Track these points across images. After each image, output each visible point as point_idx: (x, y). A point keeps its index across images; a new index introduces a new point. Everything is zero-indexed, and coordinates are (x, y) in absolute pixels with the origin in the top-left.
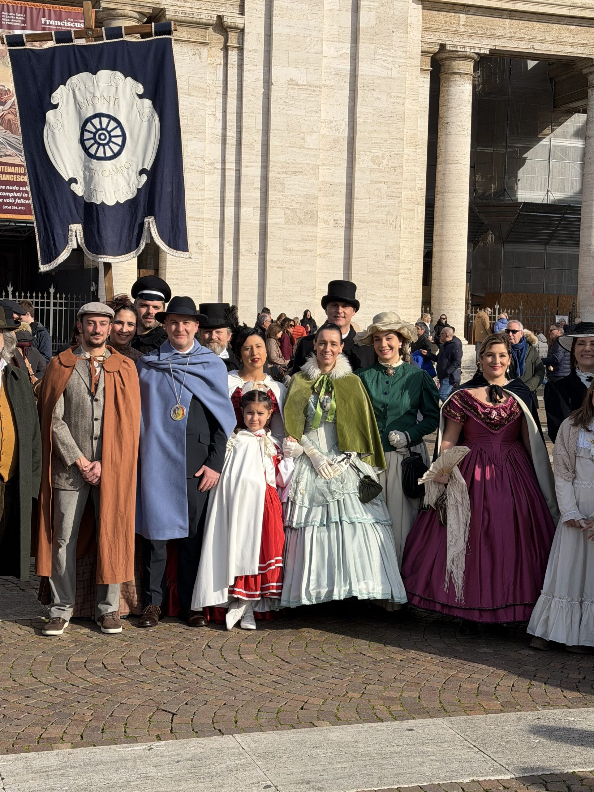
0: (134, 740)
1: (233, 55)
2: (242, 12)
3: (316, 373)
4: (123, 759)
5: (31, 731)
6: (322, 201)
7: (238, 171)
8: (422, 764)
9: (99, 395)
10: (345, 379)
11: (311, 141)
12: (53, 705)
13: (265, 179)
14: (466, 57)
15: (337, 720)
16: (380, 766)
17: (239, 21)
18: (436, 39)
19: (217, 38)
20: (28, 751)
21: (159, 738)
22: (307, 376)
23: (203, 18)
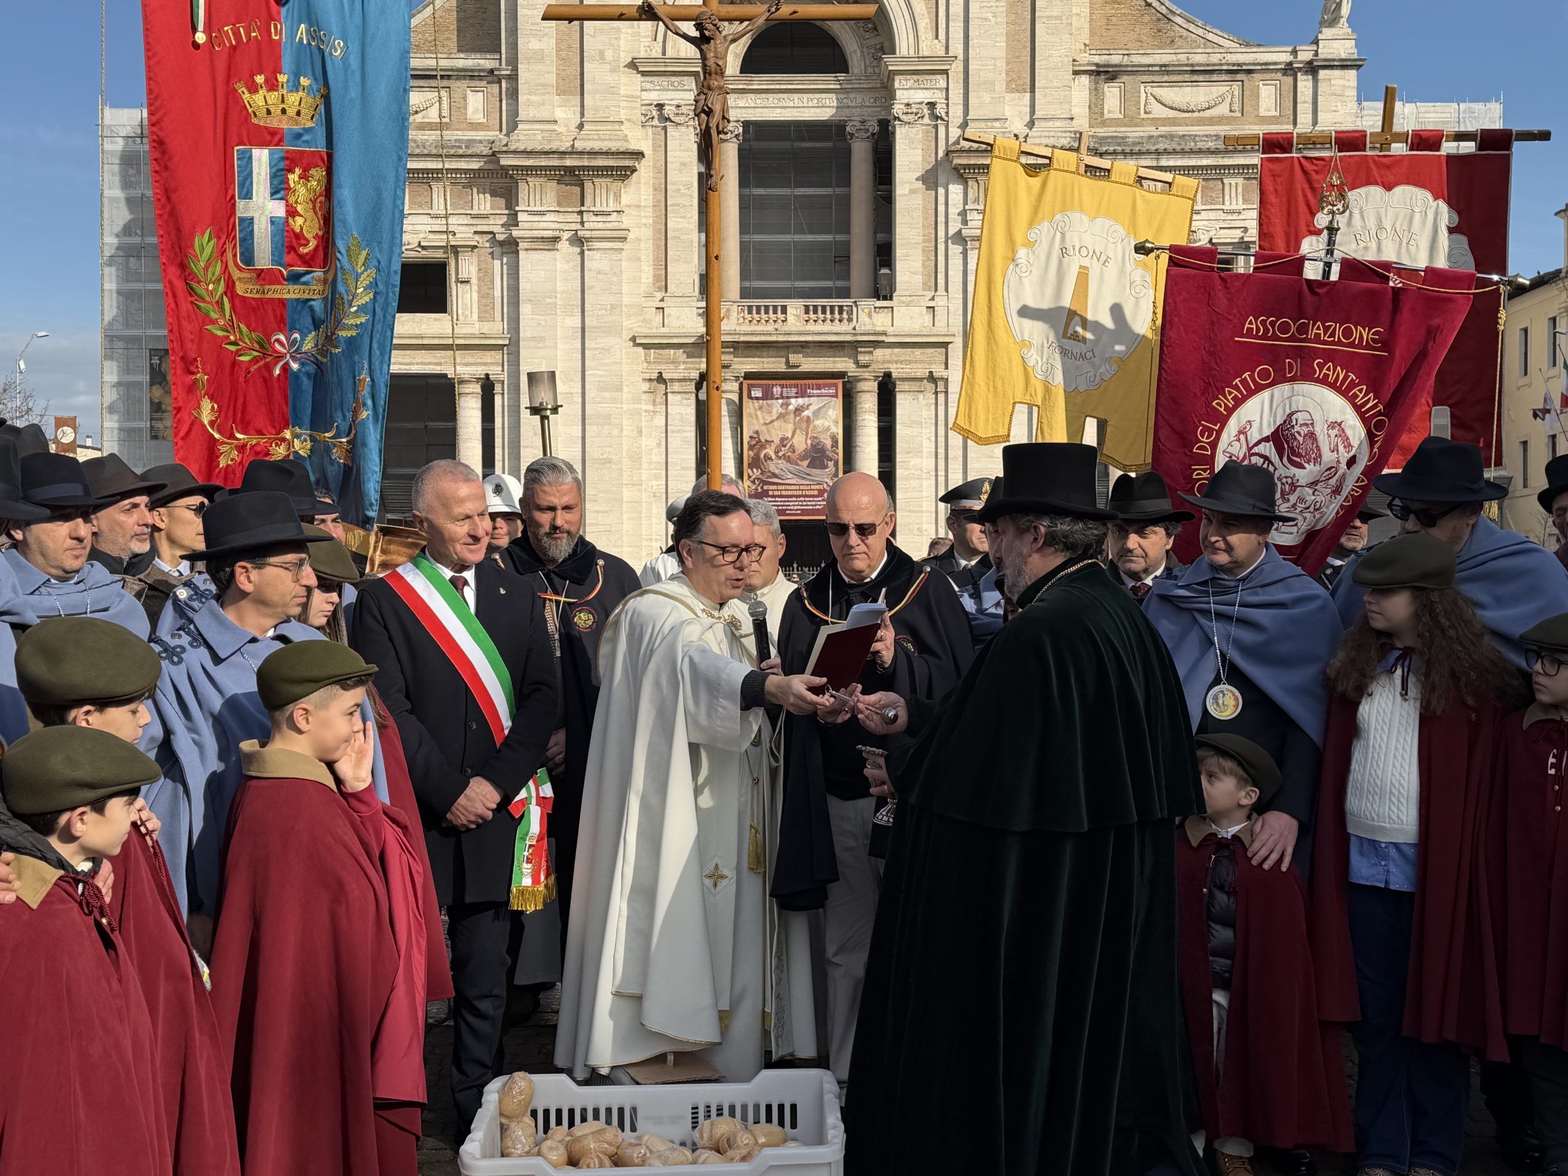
1: (941, 397)
2: (947, 368)
7: (946, 476)
17: (944, 374)
19: (930, 386)
23: (919, 375)
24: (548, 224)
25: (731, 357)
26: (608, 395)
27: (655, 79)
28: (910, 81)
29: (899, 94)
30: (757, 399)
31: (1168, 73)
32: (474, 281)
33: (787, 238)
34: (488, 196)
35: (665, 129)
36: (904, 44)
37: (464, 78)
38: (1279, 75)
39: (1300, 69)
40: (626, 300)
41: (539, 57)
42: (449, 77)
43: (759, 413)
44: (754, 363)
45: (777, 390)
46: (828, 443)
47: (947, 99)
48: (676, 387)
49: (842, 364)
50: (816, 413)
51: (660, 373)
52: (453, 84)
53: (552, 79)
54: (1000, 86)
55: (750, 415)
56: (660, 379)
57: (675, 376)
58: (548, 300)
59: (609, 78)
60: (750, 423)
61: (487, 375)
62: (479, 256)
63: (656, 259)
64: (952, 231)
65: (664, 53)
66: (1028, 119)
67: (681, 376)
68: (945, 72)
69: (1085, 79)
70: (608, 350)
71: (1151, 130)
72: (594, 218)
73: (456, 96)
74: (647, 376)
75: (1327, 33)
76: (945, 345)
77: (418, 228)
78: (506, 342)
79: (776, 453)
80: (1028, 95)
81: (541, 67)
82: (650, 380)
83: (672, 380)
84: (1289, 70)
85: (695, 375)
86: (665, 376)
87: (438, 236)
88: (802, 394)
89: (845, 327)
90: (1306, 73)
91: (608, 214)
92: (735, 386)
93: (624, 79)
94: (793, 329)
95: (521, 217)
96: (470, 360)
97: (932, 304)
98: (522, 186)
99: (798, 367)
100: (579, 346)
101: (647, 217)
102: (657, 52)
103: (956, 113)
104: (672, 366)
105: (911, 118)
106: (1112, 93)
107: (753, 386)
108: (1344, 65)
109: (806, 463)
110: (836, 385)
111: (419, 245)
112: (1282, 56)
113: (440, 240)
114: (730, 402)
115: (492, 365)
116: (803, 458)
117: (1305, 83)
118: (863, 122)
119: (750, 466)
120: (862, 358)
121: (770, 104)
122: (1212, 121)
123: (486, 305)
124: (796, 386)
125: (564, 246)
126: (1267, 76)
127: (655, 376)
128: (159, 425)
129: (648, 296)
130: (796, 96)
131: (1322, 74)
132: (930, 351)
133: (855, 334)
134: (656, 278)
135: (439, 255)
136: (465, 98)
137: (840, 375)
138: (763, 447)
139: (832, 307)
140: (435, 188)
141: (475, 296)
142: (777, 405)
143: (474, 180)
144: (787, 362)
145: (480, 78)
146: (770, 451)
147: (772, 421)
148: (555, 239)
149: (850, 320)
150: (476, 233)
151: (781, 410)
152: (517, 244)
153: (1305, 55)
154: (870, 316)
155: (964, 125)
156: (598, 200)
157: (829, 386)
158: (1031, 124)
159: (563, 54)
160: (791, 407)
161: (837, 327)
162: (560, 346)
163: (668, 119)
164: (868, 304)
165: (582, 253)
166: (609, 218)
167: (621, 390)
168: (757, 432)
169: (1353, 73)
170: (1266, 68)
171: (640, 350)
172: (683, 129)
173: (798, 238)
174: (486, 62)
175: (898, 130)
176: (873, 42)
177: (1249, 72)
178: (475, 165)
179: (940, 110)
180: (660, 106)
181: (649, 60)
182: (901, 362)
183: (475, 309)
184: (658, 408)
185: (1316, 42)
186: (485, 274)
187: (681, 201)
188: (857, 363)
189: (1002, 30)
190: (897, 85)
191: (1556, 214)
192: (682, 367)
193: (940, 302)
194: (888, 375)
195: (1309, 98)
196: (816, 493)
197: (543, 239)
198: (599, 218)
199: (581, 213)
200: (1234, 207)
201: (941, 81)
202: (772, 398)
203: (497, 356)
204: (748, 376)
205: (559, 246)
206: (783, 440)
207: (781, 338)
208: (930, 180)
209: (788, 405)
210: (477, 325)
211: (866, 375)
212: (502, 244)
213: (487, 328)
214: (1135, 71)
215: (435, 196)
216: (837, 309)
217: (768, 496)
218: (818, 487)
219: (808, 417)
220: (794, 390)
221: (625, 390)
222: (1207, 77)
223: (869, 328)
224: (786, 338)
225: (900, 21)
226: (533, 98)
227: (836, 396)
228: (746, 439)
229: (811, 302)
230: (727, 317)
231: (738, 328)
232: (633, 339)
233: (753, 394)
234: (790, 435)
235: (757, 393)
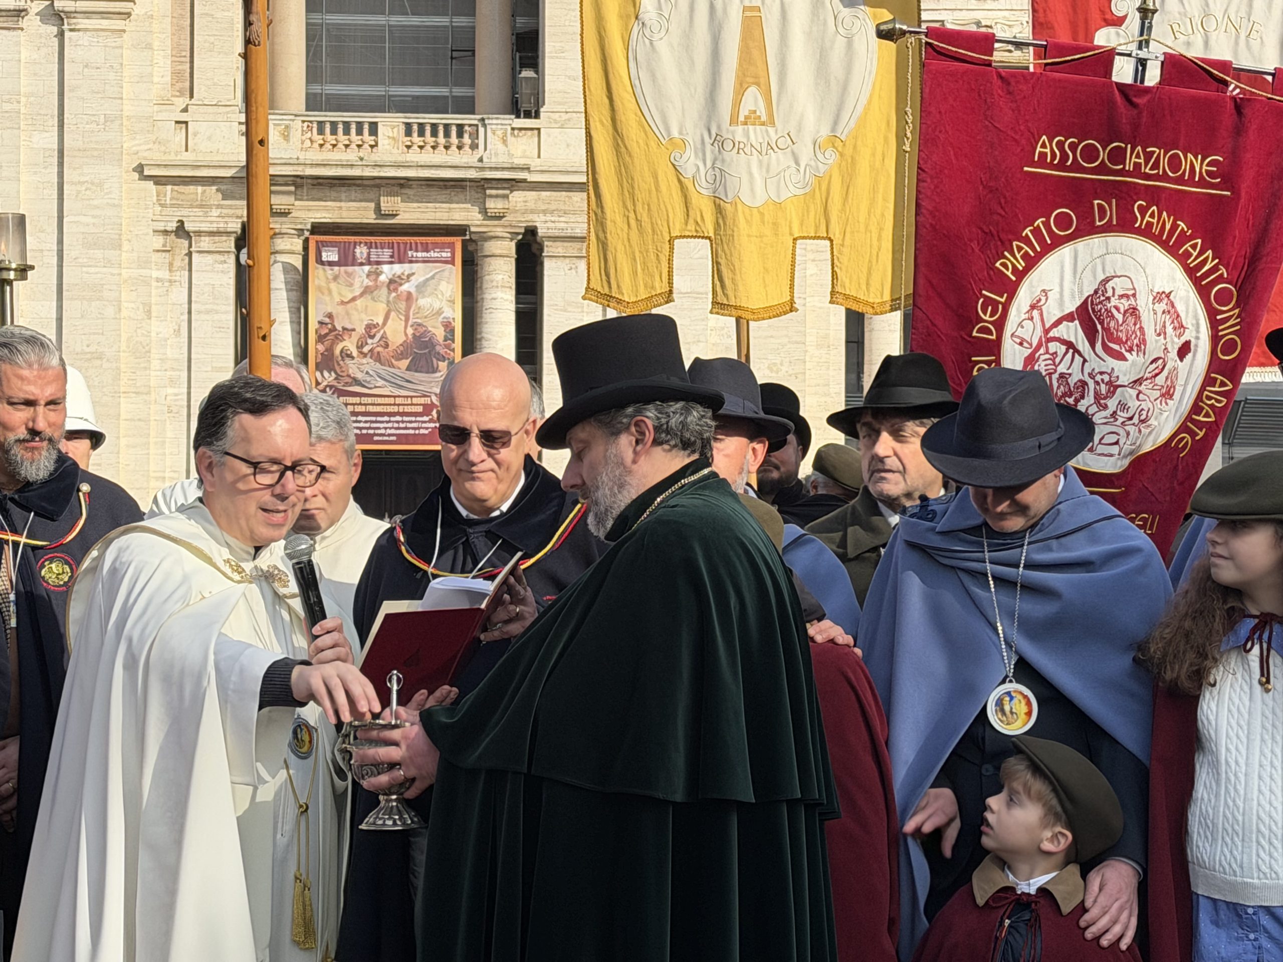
23: (579, 232)
25: (291, 199)
26: (98, 254)
30: (331, 264)
33: (379, 20)
40: (128, 109)
43: (333, 286)
44: (326, 209)
45: (361, 252)
46: (439, 333)
48: (205, 243)
49: (462, 213)
50: (421, 287)
51: (181, 222)
55: (319, 289)
56: (181, 231)
57: (205, 227)
58: (7, 107)
60: (319, 301)
63: (176, 47)
67: (213, 227)
70: (100, 185)
74: (161, 226)
79: (360, 347)
82: (166, 232)
83: (199, 233)
85: (234, 226)
86: (188, 226)
88: (400, 258)
89: (467, 157)
92: (297, 244)
94: (388, 158)
99: (394, 216)
100: (54, 178)
104: (198, 212)
107: (325, 244)
109: (405, 363)
110: (452, 246)
114: (288, 268)
116: (400, 356)
120: (493, 205)
124: (391, 246)
125: (31, 22)
127: (172, 226)
129: (165, 103)
133: (482, 169)
134: (176, 74)
137: (459, 230)
138: (339, 338)
139: (447, 127)
144: (378, 209)
146: (350, 345)
147: (354, 299)
148: (19, 13)
149: (474, 147)
151: (367, 282)
154: (505, 142)
157: (442, 246)
160: (383, 278)
161: (454, 157)
162: (23, 178)
164: (501, 123)
165: (61, 34)
167: (120, 247)
168: (330, 316)
171: (150, 184)
173: (397, 20)
182: (552, 212)
184: (177, 276)
188: (484, 211)
192: (215, 212)
194: (531, 232)
196: (420, 409)
202: (354, 262)
204: (317, 229)
205: (24, 23)
206: (369, 327)
207: (368, 172)
209: (378, 274)
211: (499, 231)
216: (454, 131)
218: (422, 401)
219: (409, 294)
220: (387, 252)
221: (126, 246)
223: (502, 159)
224: (375, 173)
227: (452, 262)
228: (313, 326)
229: (415, 119)
230: (286, 137)
231: (304, 156)
232: (140, 169)
233: (325, 256)
234: (380, 321)
235: (330, 255)
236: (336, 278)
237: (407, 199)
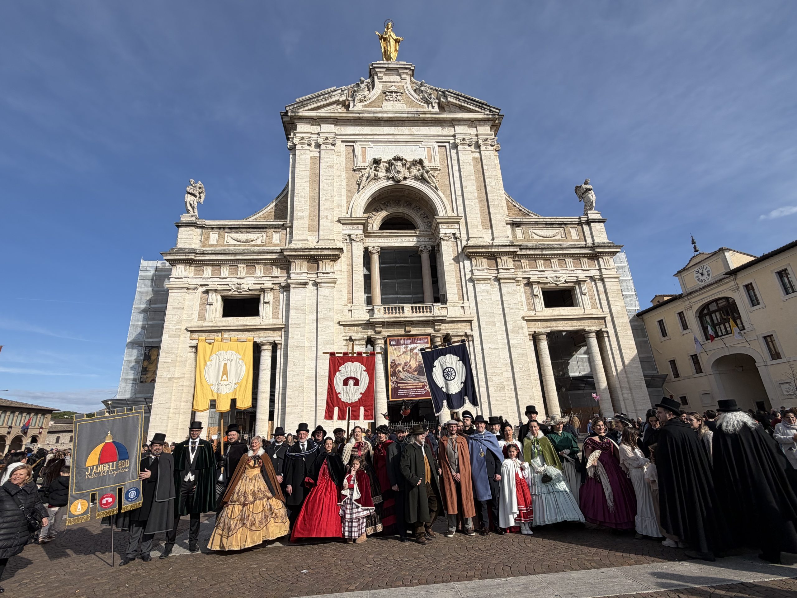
0: (499, 577)
1: (471, 343)
2: (472, 330)
3: (532, 437)
4: (498, 584)
5: (462, 573)
6: (505, 383)
7: (477, 377)
8: (613, 586)
9: (456, 451)
10: (542, 438)
11: (499, 365)
12: (467, 564)
13: (486, 378)
14: (543, 334)
15: (573, 570)
16: (597, 587)
17: (471, 333)
18: (533, 330)
19: (466, 339)
20: (464, 581)
21: (508, 576)
22: (529, 439)
23: (461, 334)
24: (303, 278)
25: (381, 329)
27: (348, 226)
28: (445, 226)
29: (441, 230)
30: (394, 345)
31: (538, 224)
32: (271, 302)
33: (395, 296)
34: (279, 269)
35: (351, 243)
36: (441, 213)
37: (272, 228)
38: (576, 226)
39: (583, 223)
40: (336, 307)
41: (302, 218)
42: (266, 228)
43: (395, 351)
44: (391, 331)
45: (402, 341)
47: (460, 231)
48: (358, 342)
49: (429, 330)
51: (351, 337)
52: (268, 230)
53: (307, 226)
54: (480, 227)
55: (391, 353)
56: (351, 339)
57: (357, 338)
58: (302, 308)
59: (330, 225)
60: (391, 356)
61: (274, 341)
62: (274, 293)
63: (348, 291)
64: (468, 278)
65: (351, 216)
66: (491, 238)
67: (360, 338)
68: (458, 223)
69: (509, 226)
70: (328, 327)
71: (535, 243)
72: (323, 275)
73: (269, 234)
74: (345, 338)
75: (589, 212)
76: (470, 321)
77: (248, 282)
78: (283, 326)
79: (403, 369)
80: (490, 230)
81: (302, 222)
82: (346, 340)
83: (356, 340)
84: (580, 224)
85: (366, 337)
86: (353, 338)
87: (257, 285)
88: (413, 343)
89: (429, 314)
90: (586, 224)
91: (328, 273)
92: (383, 342)
93: (335, 226)
94: (408, 316)
95: (292, 275)
96: (268, 335)
97: (463, 305)
98: (293, 264)
99: (410, 332)
100: (315, 327)
101: (345, 275)
102: (348, 216)
103: (464, 236)
104: (356, 334)
105: (446, 238)
106: (519, 231)
107: (392, 340)
108: (599, 221)
109: (416, 373)
110: (427, 339)
111: (249, 289)
112: (576, 219)
113: (258, 287)
114: (381, 348)
115: (277, 337)
116: (415, 371)
117: (586, 228)
118: (425, 246)
119: (392, 376)
120: (437, 328)
121: (390, 241)
122: (556, 240)
123: (276, 312)
124: (410, 339)
125: (310, 286)
126: (572, 226)
127: (348, 338)
128: (145, 377)
129: (345, 305)
130: (400, 238)
131: (592, 224)
132: (464, 324)
133: (434, 317)
134: (349, 299)
135: (257, 292)
136: (272, 235)
137: (429, 335)
138: (397, 367)
139: (423, 307)
140: (257, 267)
141: (271, 309)
142: (402, 348)
143: (273, 262)
144: (405, 331)
145: (278, 228)
146: (400, 368)
147: (401, 355)
148: (306, 284)
149: (431, 312)
150: (273, 284)
151: (404, 350)
152: (290, 286)
153: (584, 218)
154: (439, 310)
155: (468, 240)
156: (324, 268)
157: (425, 339)
158: (493, 239)
159: (312, 218)
160: (409, 349)
161: (425, 314)
162: (307, 327)
163: (353, 240)
164: (437, 306)
165: (317, 289)
166: (329, 275)
167: (334, 344)
168: (394, 360)
169: (602, 224)
170: (571, 223)
171: (342, 327)
172: (359, 243)
174: (281, 223)
175: (442, 242)
176: (426, 221)
177: (566, 224)
178: (274, 257)
179: (458, 235)
180: (349, 236)
181: (345, 219)
182: (453, 329)
183: (271, 314)
185: (587, 214)
186: (276, 300)
187: (358, 269)
188: (435, 330)
189: (478, 208)
190: (440, 227)
191: (674, 275)
192: (360, 334)
193: (466, 304)
194: (448, 334)
195: (589, 233)
196: (421, 386)
197: (301, 283)
198: (325, 275)
199: (317, 273)
200: (571, 269)
201: (457, 226)
202: (400, 344)
203: (278, 333)
204: (389, 336)
205: (308, 287)
206: (406, 363)
207: (403, 319)
208: (457, 260)
209: (407, 347)
210: (271, 320)
211: (439, 335)
212: (284, 287)
213: (275, 321)
214: (526, 224)
215: (257, 270)
217: (400, 389)
218: (422, 384)
219: (416, 353)
220: (409, 341)
221: (335, 344)
222: (551, 226)
223: (439, 314)
224: (405, 319)
225: (439, 207)
226: (299, 232)
227: (428, 343)
228: (389, 363)
229: (414, 305)
230: (379, 312)
231: (384, 316)
232: (339, 323)
233: (392, 343)
234: (408, 361)
235: (393, 343)
236: (395, 349)
237: (413, 327)
